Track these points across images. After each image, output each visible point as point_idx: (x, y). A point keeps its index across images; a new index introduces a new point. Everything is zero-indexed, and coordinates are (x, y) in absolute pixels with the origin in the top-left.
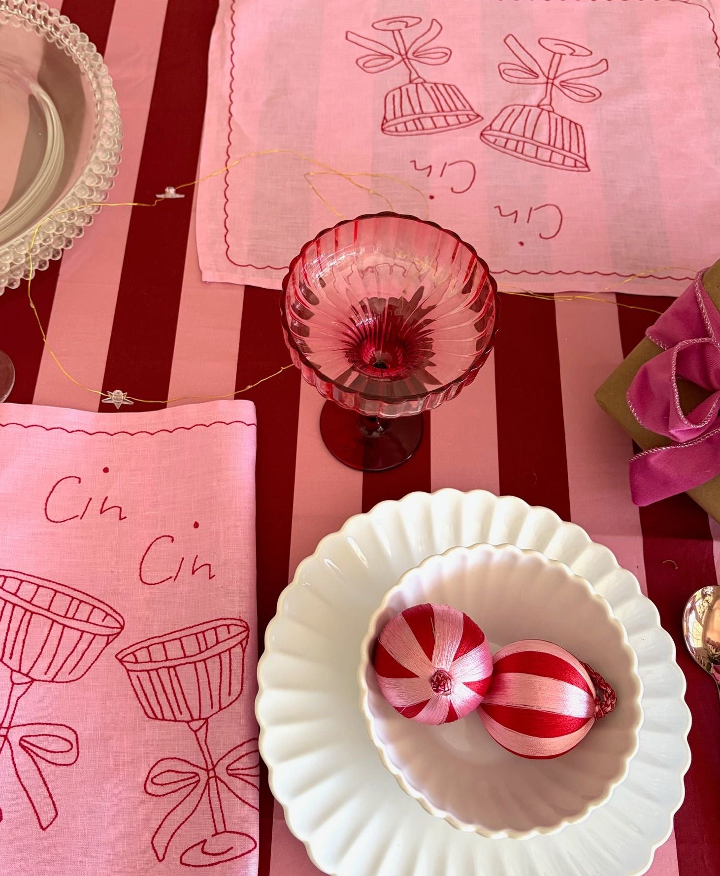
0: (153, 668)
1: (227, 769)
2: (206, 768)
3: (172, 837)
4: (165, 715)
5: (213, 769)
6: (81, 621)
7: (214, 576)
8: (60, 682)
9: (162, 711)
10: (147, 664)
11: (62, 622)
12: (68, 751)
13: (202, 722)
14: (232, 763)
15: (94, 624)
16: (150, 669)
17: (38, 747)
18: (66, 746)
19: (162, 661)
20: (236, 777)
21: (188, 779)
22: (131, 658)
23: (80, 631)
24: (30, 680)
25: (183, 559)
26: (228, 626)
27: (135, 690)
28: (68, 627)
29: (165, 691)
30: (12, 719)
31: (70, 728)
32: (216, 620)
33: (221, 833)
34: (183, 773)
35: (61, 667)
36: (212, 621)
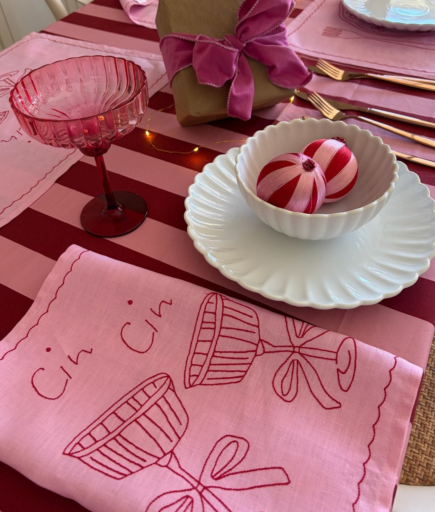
0: (208, 367)
1: (298, 337)
2: (291, 353)
3: (327, 393)
4: (244, 370)
5: (294, 347)
6: (147, 401)
7: (171, 300)
8: (184, 433)
9: (240, 371)
10: (203, 370)
11: (140, 414)
12: (238, 445)
13: (260, 345)
14: (296, 332)
15: (155, 394)
16: (207, 369)
17: (224, 467)
18: (233, 446)
19: (206, 359)
20: (305, 333)
21: (293, 369)
22: (193, 379)
23: (154, 404)
24: (170, 454)
25: (146, 320)
26: (208, 302)
27: (216, 384)
28: (146, 411)
29: (228, 364)
30: (193, 478)
31: (222, 438)
32: (200, 310)
33: (337, 356)
34: (287, 372)
35: (173, 428)
36: (199, 312)
